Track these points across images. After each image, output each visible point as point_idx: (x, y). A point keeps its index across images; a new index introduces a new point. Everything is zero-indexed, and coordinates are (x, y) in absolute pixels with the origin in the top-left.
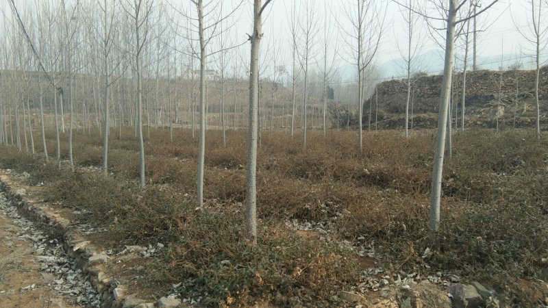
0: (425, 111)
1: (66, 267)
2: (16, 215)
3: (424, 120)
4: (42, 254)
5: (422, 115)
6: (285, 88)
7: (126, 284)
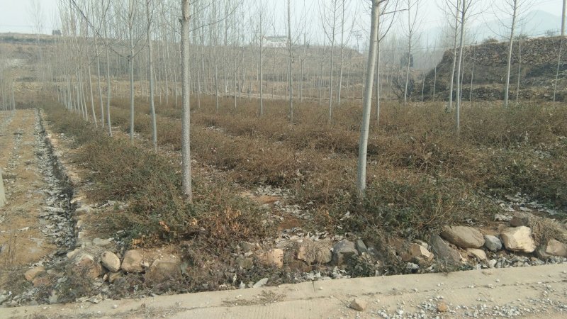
0: (491, 82)
1: (63, 216)
2: (50, 174)
3: (488, 91)
4: (51, 206)
5: (486, 86)
6: (362, 55)
7: (88, 229)
